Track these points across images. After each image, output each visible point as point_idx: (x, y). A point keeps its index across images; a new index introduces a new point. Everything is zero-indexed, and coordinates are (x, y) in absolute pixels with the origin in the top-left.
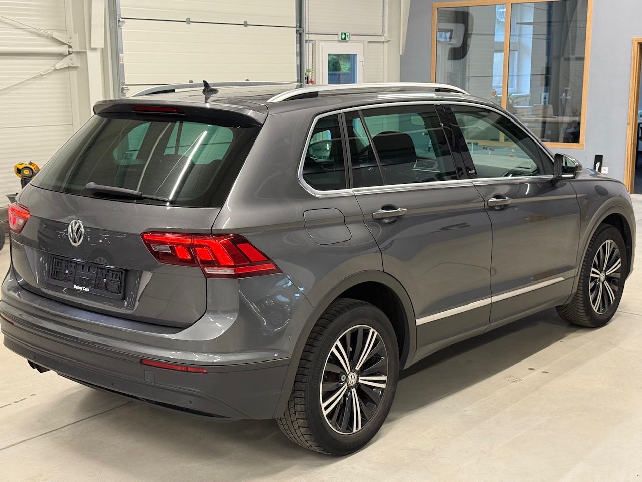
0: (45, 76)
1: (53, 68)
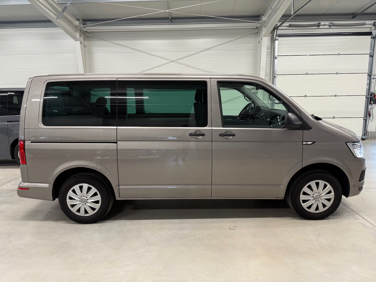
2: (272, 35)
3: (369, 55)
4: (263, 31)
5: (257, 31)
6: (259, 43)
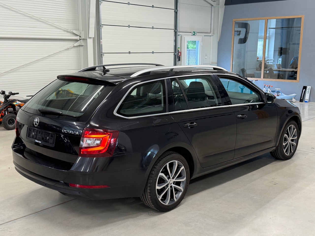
0: (70, 49)
1: (73, 46)
3: (174, 10)
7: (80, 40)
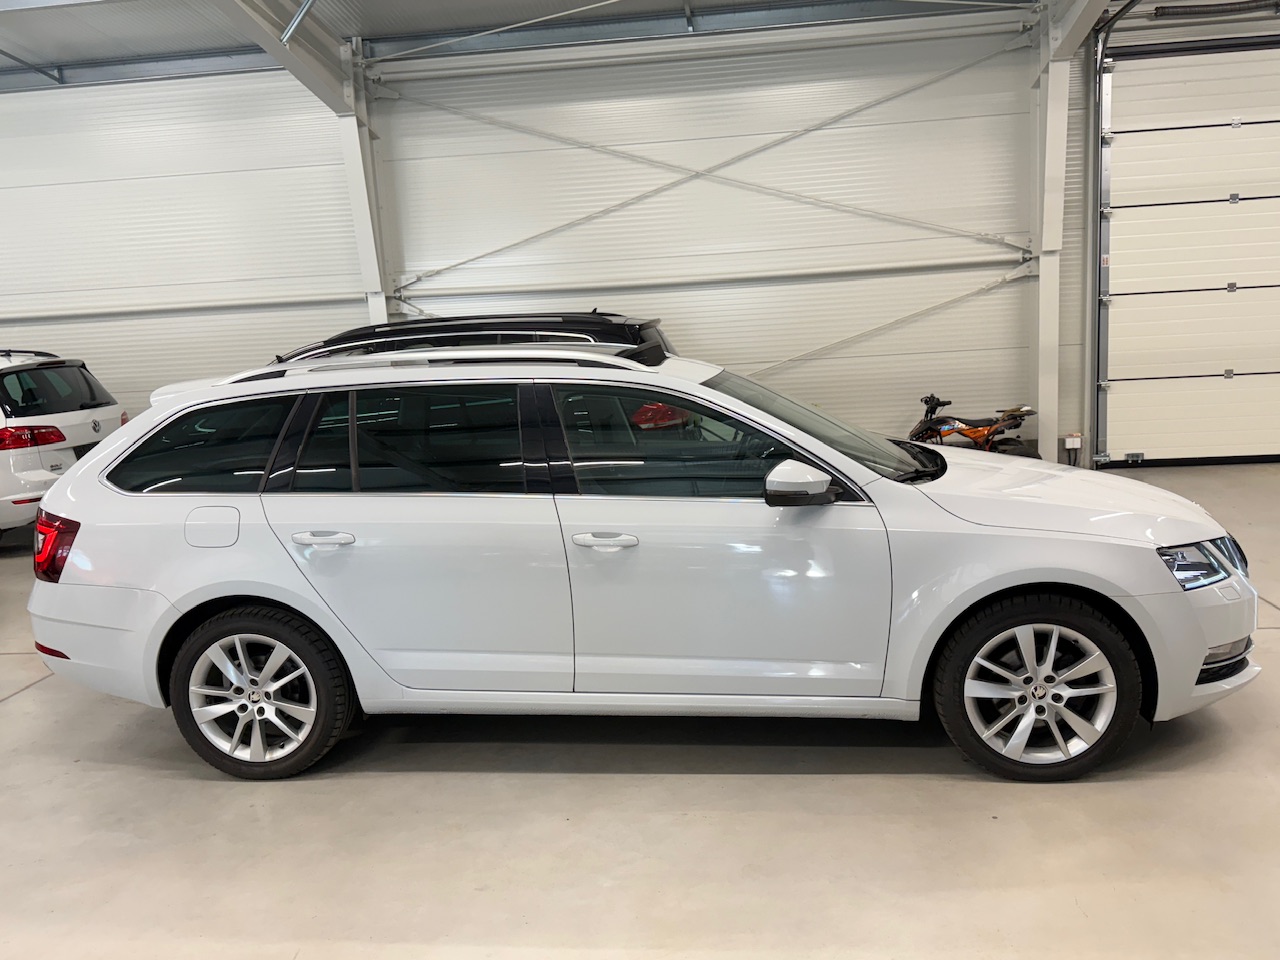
1: (1002, 280)
2: (1088, 52)
4: (1052, 42)
5: (1026, 43)
6: (1037, 85)
7: (1025, 260)
